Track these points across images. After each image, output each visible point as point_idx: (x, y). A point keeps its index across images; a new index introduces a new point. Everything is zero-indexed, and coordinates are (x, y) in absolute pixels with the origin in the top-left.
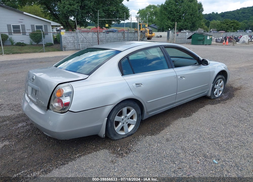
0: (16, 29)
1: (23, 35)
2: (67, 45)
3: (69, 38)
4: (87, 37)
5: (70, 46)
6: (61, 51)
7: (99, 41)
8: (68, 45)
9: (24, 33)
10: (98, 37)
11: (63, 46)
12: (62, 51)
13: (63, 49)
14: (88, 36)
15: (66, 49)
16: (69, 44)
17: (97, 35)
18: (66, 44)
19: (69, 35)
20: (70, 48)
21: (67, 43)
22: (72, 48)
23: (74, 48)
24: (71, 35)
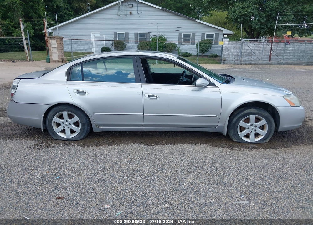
0: (187, 38)
1: (192, 44)
2: (227, 58)
3: (232, 49)
4: (257, 48)
5: (231, 59)
6: (219, 64)
7: (272, 54)
8: (229, 57)
9: (193, 43)
10: (271, 48)
11: (222, 59)
12: (221, 64)
13: (222, 61)
14: (259, 47)
15: (226, 62)
16: (231, 56)
17: (270, 46)
18: (227, 56)
19: (232, 45)
20: (231, 62)
21: (229, 55)
22: (233, 61)
23: (236, 62)
24: (235, 46)
